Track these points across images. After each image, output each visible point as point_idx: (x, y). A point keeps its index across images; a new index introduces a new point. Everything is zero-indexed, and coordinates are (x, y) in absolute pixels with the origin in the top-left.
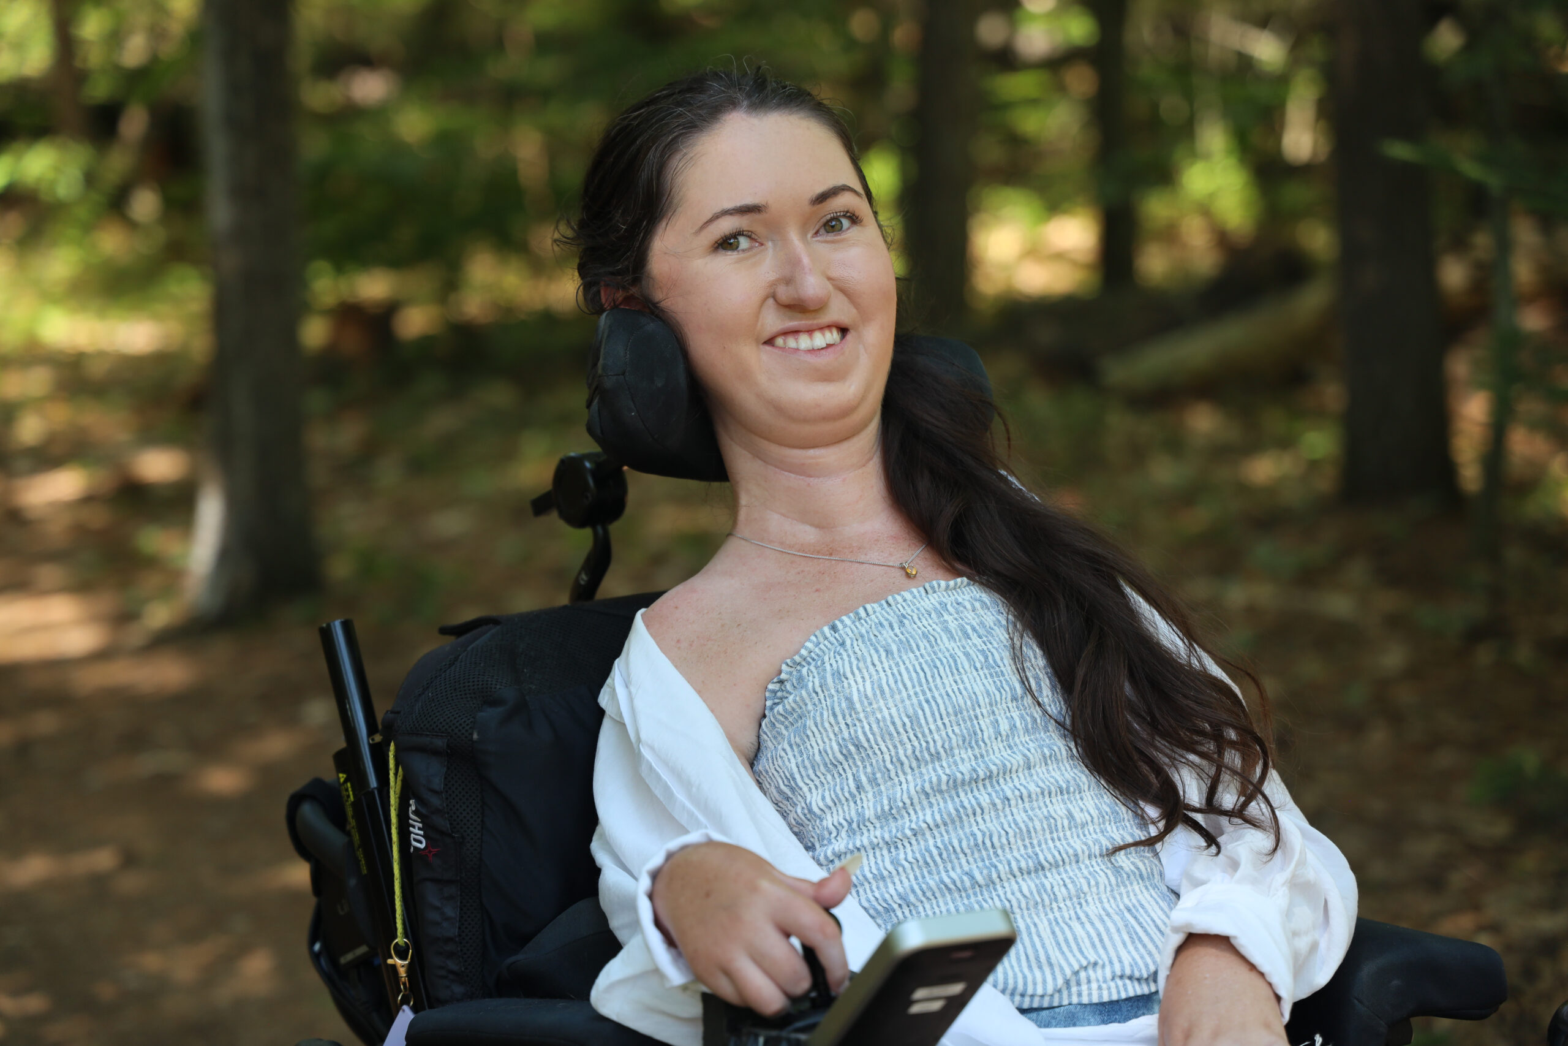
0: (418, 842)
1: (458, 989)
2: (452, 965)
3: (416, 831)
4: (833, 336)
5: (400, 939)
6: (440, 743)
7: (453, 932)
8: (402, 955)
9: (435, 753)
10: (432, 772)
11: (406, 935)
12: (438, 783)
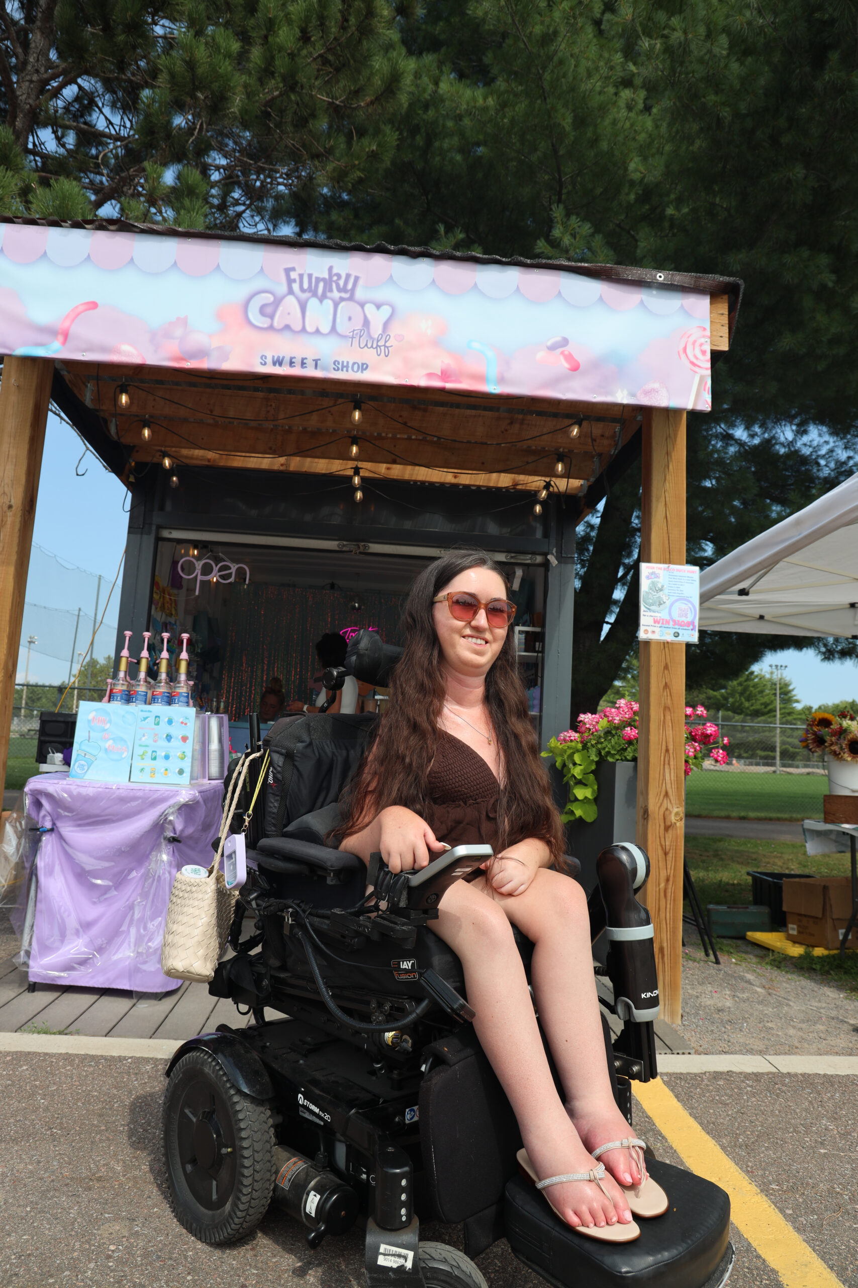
0: (271, 780)
1: (273, 828)
2: (273, 821)
3: (271, 777)
4: (483, 642)
5: (250, 812)
6: (284, 751)
7: (275, 811)
8: (249, 817)
9: (281, 754)
10: (279, 760)
11: (253, 811)
12: (281, 764)
